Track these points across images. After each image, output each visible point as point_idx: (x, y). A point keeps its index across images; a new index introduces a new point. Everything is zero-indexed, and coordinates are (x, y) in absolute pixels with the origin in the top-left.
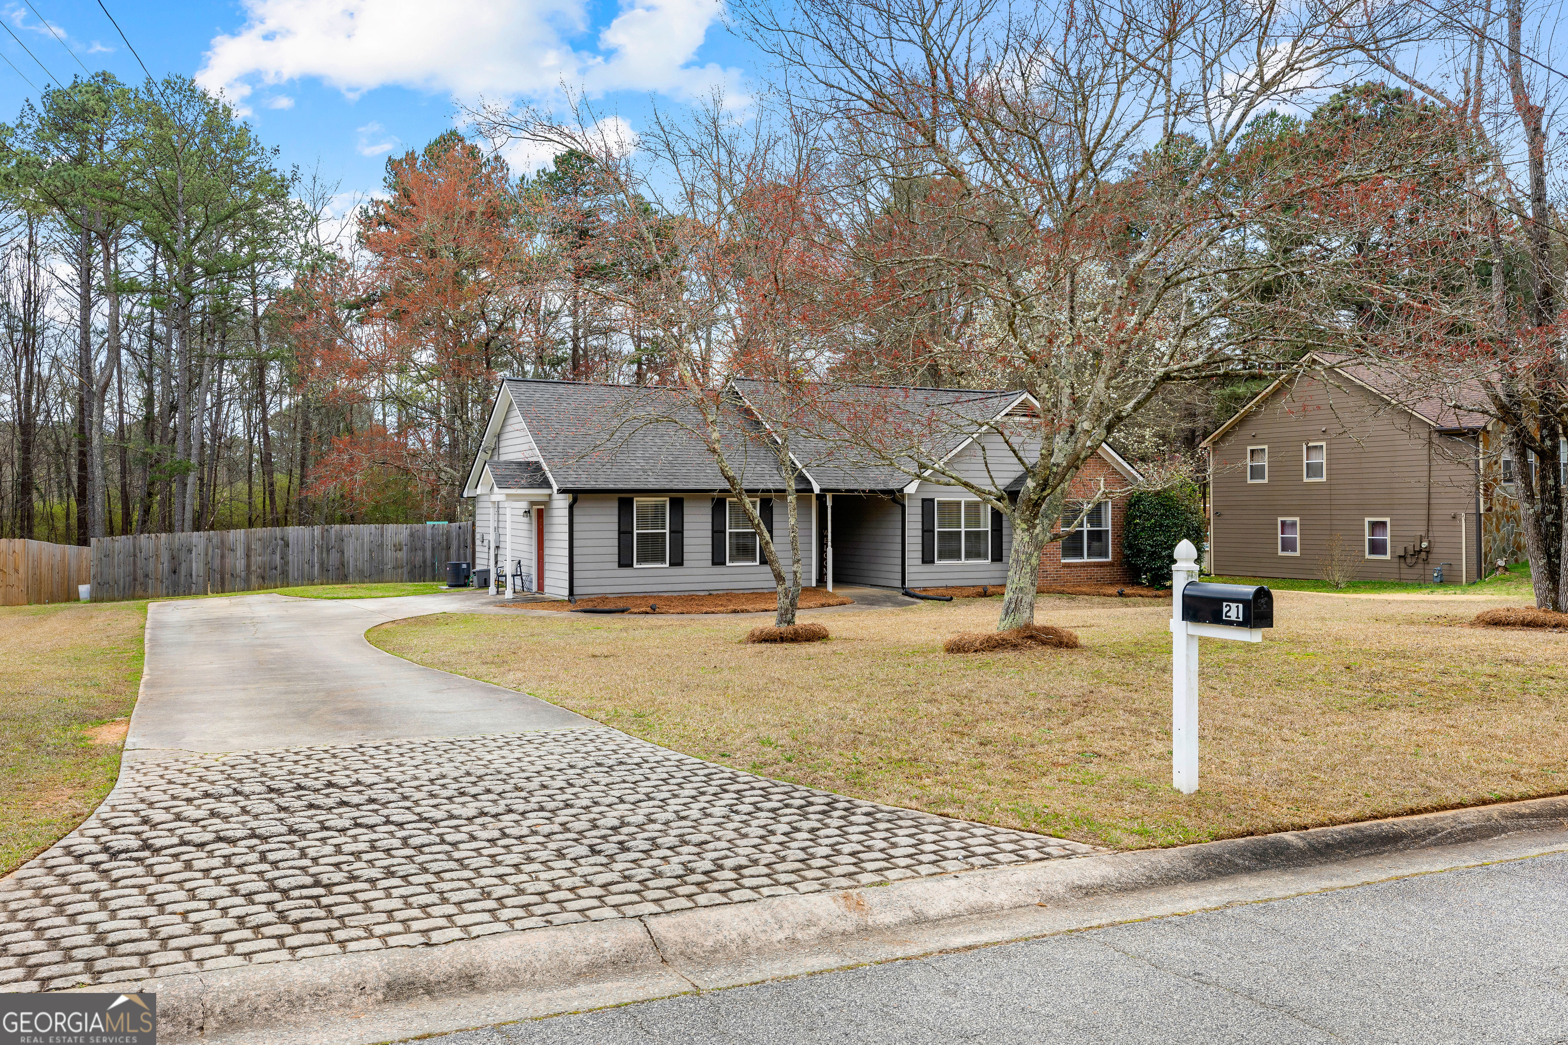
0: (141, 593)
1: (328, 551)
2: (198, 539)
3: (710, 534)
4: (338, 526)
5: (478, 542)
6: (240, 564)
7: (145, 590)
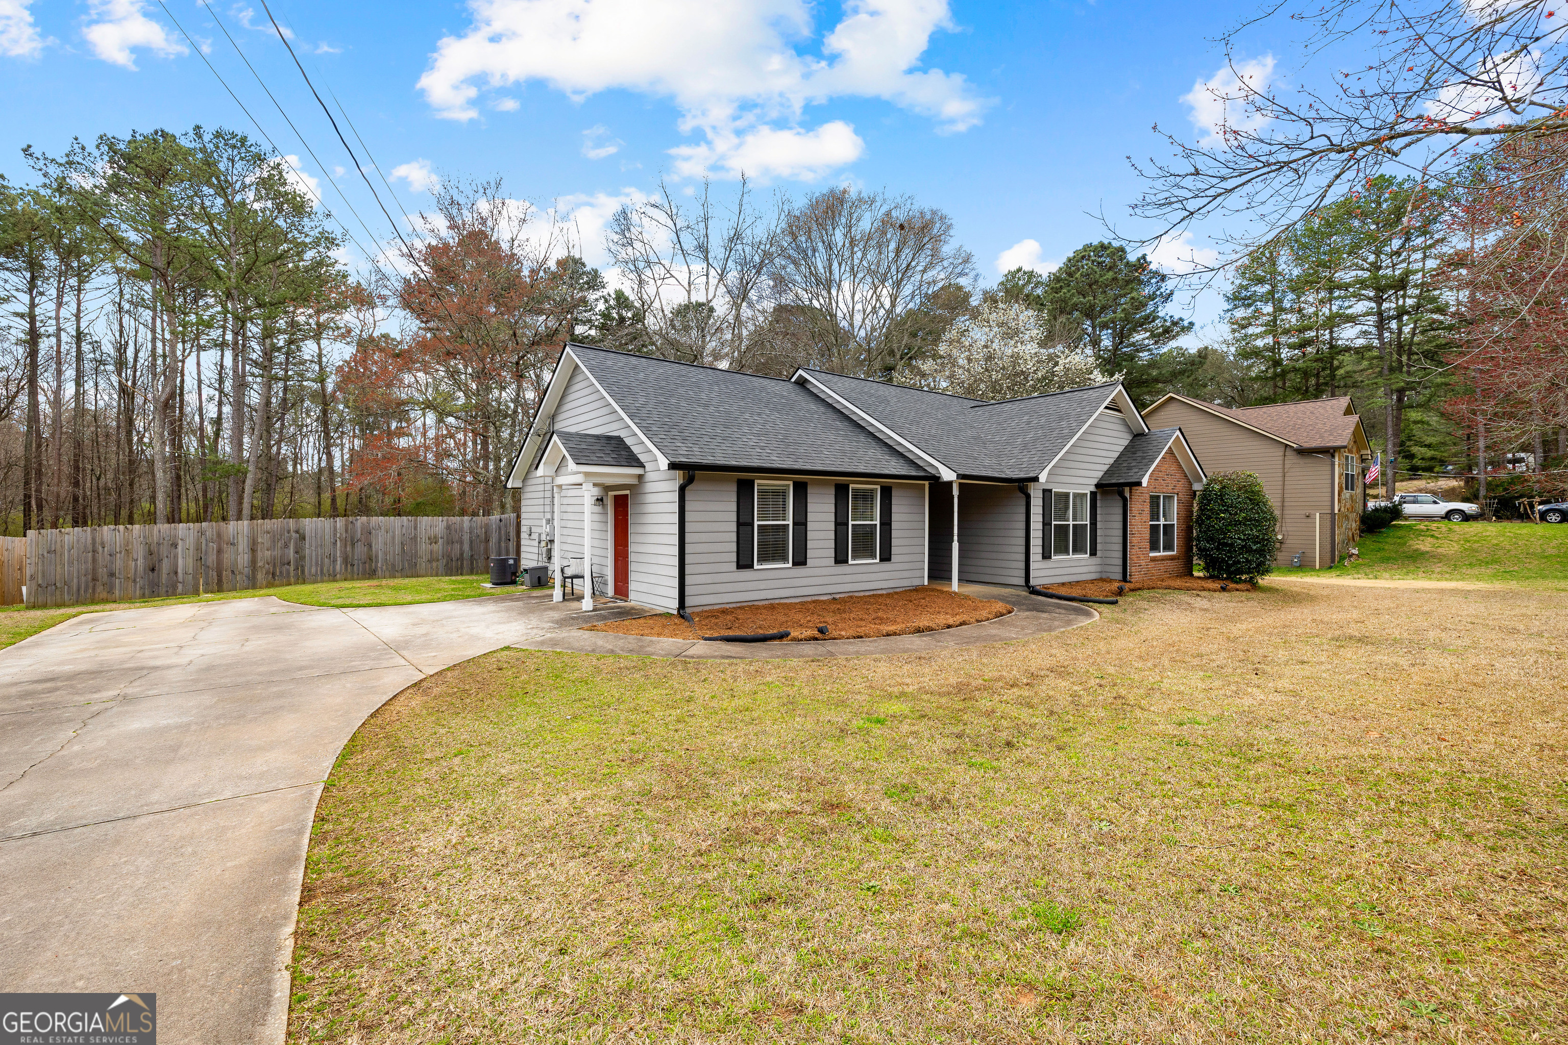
0: (104, 595)
1: (353, 545)
2: (185, 531)
3: (832, 526)
4: (364, 519)
5: (524, 535)
6: (243, 559)
7: (111, 591)
